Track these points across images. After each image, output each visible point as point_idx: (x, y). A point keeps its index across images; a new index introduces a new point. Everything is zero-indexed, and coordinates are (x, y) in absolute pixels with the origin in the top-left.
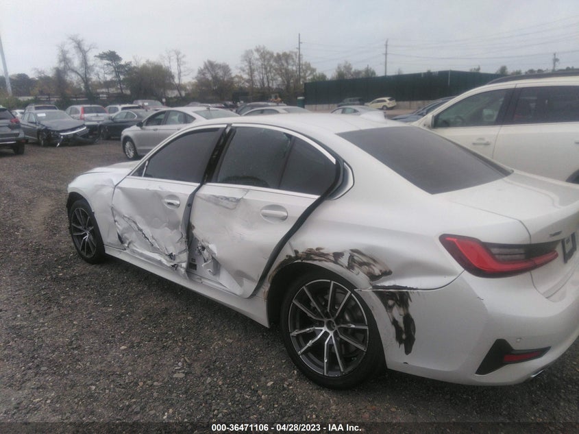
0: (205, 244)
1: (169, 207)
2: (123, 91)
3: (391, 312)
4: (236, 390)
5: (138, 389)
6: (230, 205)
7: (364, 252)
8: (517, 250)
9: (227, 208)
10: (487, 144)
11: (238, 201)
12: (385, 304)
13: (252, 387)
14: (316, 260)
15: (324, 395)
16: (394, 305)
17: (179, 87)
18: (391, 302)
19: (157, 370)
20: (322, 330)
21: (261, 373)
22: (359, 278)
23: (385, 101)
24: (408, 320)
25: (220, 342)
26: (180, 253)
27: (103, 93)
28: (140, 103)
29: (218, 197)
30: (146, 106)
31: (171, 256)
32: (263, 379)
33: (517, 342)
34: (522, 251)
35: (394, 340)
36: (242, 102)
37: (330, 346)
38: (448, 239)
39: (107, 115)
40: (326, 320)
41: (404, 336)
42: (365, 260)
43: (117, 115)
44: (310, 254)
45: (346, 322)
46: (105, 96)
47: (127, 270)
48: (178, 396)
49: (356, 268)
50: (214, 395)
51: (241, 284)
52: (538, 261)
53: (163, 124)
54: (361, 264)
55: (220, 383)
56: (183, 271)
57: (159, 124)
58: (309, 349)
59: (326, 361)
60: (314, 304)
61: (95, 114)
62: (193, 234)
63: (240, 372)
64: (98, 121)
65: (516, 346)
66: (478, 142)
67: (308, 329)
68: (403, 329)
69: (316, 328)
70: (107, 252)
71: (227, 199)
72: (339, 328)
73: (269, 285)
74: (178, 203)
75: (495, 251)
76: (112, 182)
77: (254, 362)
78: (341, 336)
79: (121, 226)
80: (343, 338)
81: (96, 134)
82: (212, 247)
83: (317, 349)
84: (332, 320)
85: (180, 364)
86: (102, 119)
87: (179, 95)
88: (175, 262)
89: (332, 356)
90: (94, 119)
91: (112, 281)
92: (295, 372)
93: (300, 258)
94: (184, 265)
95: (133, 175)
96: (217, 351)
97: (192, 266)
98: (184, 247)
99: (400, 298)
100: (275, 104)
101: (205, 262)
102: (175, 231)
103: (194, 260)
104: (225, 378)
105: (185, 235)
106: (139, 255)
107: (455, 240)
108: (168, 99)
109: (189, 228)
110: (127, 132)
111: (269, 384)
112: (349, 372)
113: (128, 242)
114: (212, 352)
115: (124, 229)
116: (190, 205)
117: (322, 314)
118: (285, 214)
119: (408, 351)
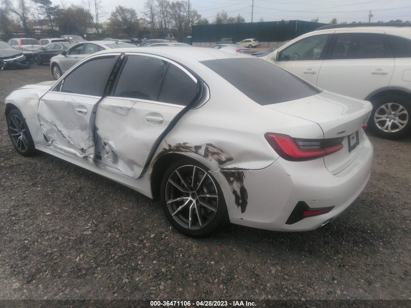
0: (106, 141)
1: (79, 114)
2: (53, 28)
3: (232, 185)
4: (128, 241)
5: (59, 242)
6: (124, 113)
7: (214, 145)
8: (315, 143)
9: (121, 115)
10: (314, 73)
11: (129, 109)
12: (228, 180)
13: (140, 238)
14: (183, 151)
15: (190, 242)
16: (234, 180)
17: (97, 26)
18: (232, 179)
19: (73, 229)
20: (188, 199)
21: (147, 229)
22: (212, 163)
23: (250, 41)
24: (243, 190)
25: (119, 210)
26: (89, 148)
27: (37, 29)
28: (66, 37)
29: (114, 107)
30: (71, 40)
31: (83, 150)
32: (148, 233)
33: (312, 203)
34: (318, 144)
35: (234, 204)
36: (145, 39)
37: (194, 209)
38: (270, 136)
39: (40, 46)
40: (191, 193)
41: (240, 201)
42: (215, 150)
43: (47, 46)
44: (179, 147)
45: (204, 193)
46: (39, 31)
47: (52, 161)
48: (87, 246)
49: (209, 156)
50: (113, 244)
51: (132, 169)
52: (328, 151)
53: (81, 54)
54: (213, 154)
55: (118, 236)
56: (91, 160)
57: (79, 54)
58: (180, 212)
59: (190, 219)
60: (183, 182)
61: (31, 46)
62: (97, 134)
63: (132, 229)
64: (33, 51)
65: (312, 205)
66: (307, 71)
67: (178, 199)
68: (240, 196)
69: (184, 198)
70: (37, 148)
71: (121, 108)
72: (199, 198)
73: (152, 169)
74: (86, 111)
75: (301, 143)
76: (37, 95)
77: (142, 222)
78: (200, 203)
79: (45, 129)
80: (202, 204)
81: (32, 61)
82: (111, 143)
83: (185, 212)
84: (195, 192)
85: (89, 225)
86: (36, 49)
87: (97, 32)
88: (86, 155)
89: (194, 216)
90: (30, 49)
91: (41, 169)
92: (171, 228)
93: (172, 150)
94: (92, 156)
95: (53, 90)
96: (116, 216)
97: (98, 158)
98: (91, 143)
99: (237, 176)
100: (169, 41)
101: (107, 154)
102: (85, 131)
103: (99, 153)
104: (121, 233)
105: (91, 135)
106: (60, 150)
107: (274, 136)
108: (88, 34)
109: (95, 129)
110: (54, 59)
111: (152, 236)
112: (205, 227)
113: (51, 140)
114: (113, 216)
115: (48, 130)
116: (94, 113)
117: (188, 189)
118: (161, 119)
119: (243, 211)
